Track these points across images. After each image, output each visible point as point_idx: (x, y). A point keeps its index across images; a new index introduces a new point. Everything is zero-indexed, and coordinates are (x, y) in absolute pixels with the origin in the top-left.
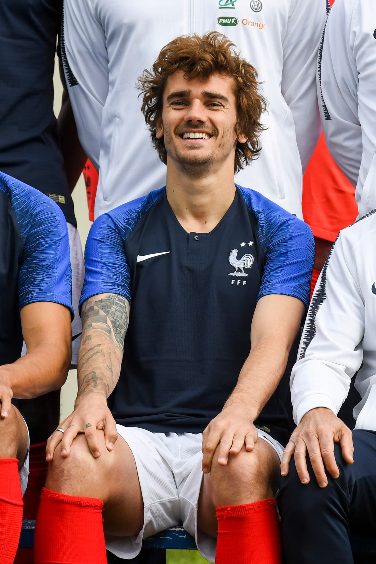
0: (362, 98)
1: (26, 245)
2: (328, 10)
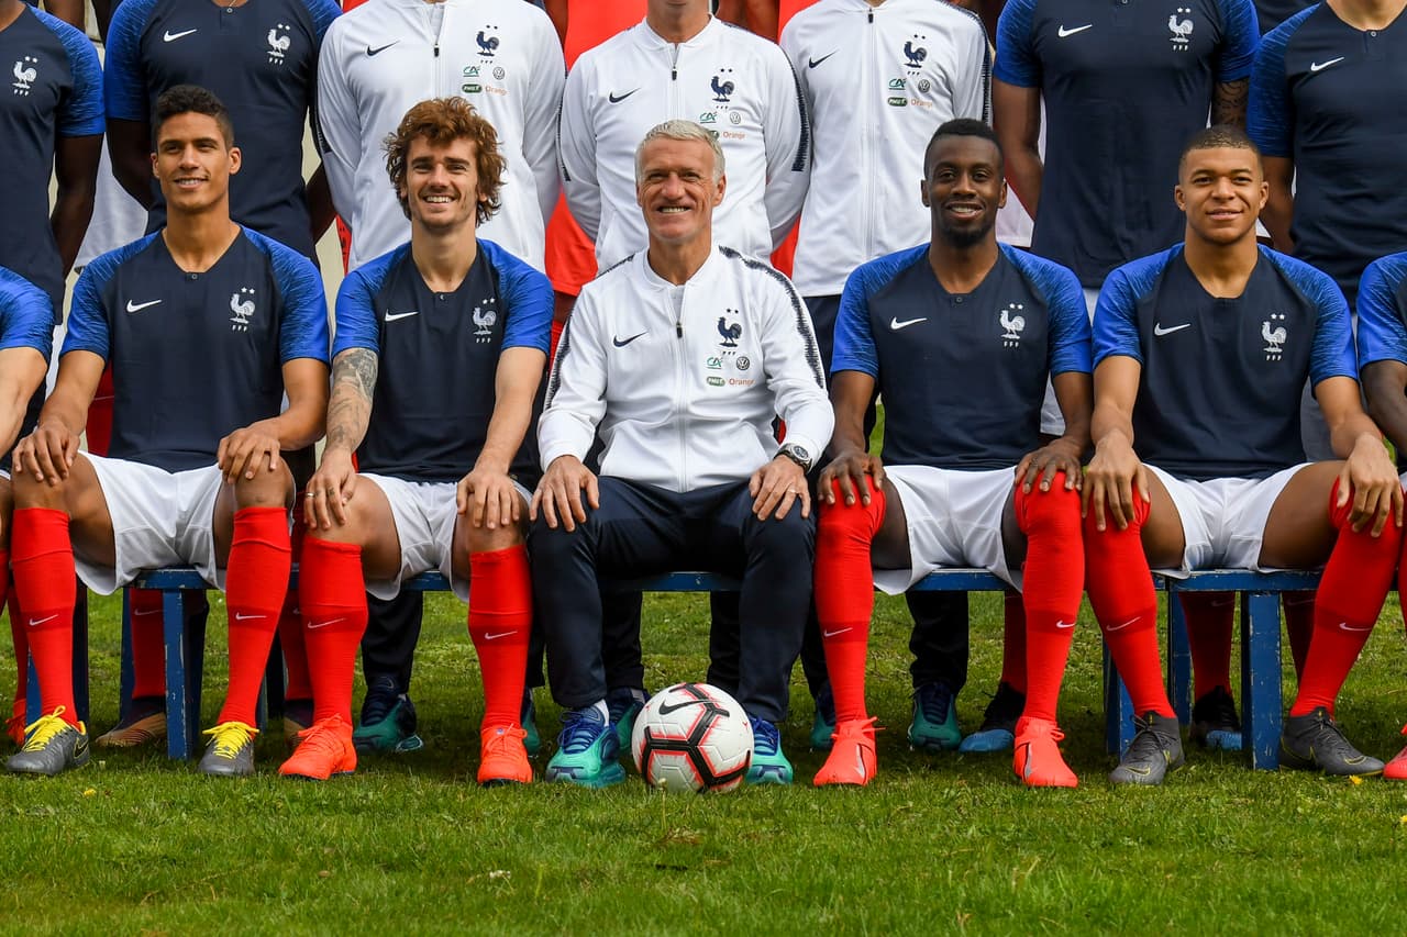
0: (600, 159)
1: (286, 302)
2: (566, 75)
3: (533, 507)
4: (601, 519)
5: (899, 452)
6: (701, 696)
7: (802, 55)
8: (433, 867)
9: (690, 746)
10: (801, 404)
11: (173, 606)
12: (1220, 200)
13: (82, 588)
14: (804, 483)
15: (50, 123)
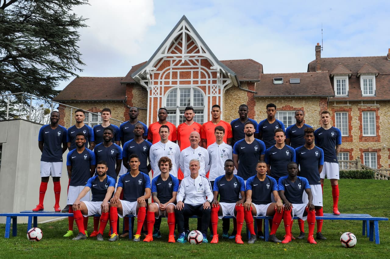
3: (176, 207)
4: (184, 209)
5: (221, 201)
6: (197, 232)
7: (210, 151)
8: (163, 256)
9: (195, 238)
10: (209, 195)
11: (130, 219)
12: (262, 169)
13: (118, 217)
14: (210, 205)
15: (115, 158)
